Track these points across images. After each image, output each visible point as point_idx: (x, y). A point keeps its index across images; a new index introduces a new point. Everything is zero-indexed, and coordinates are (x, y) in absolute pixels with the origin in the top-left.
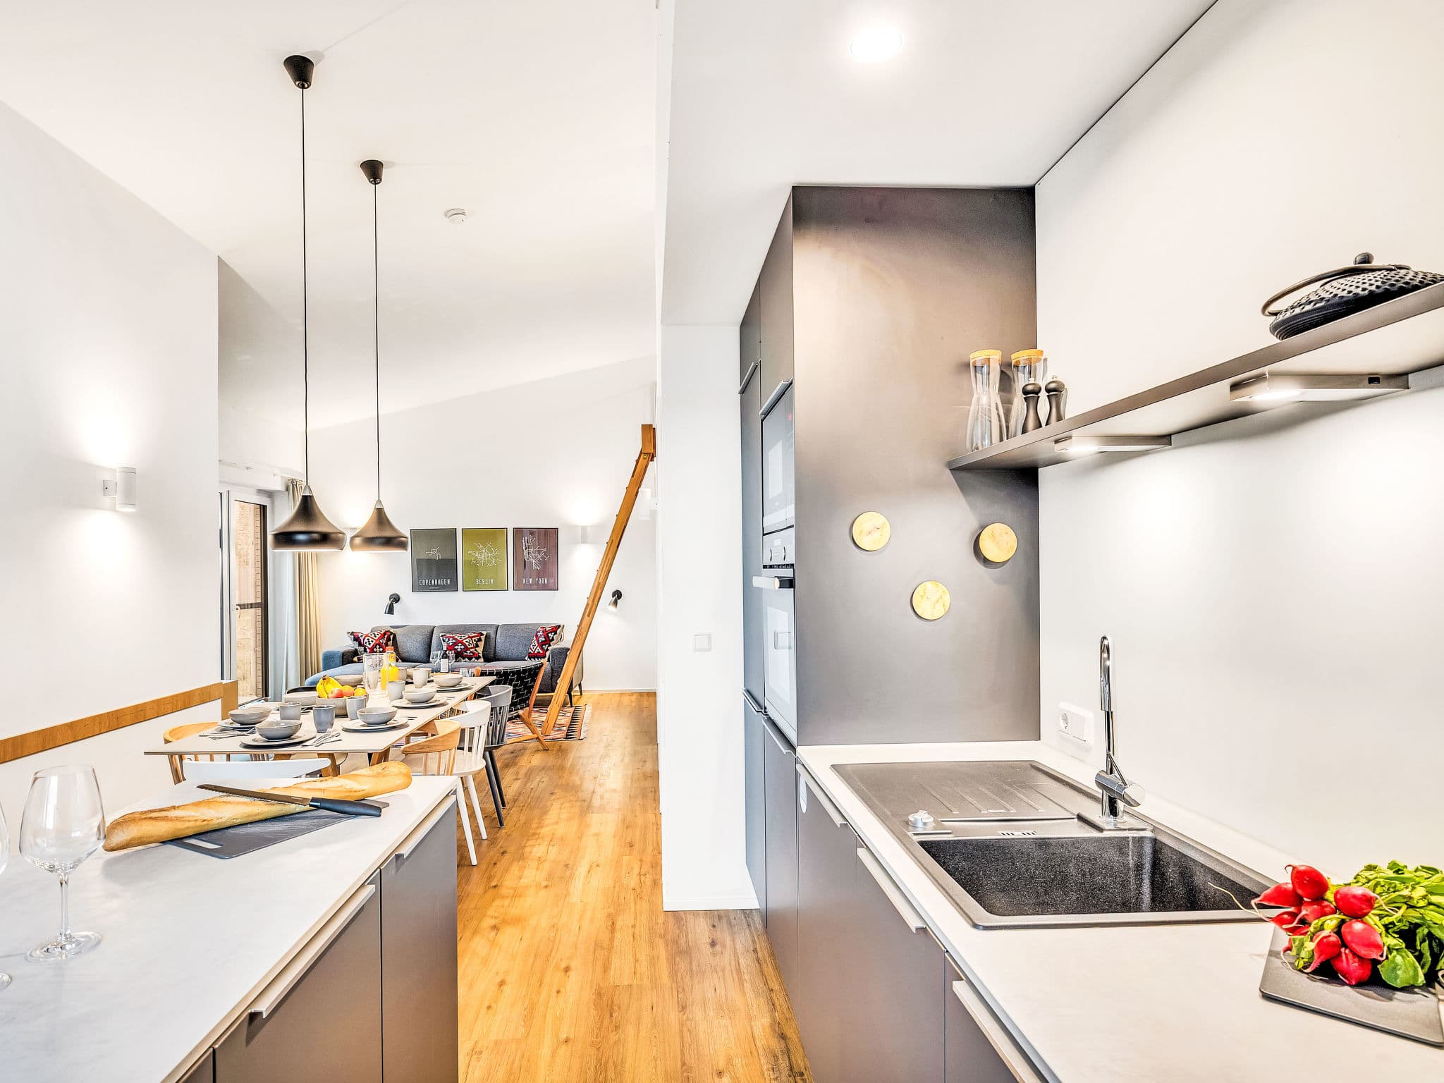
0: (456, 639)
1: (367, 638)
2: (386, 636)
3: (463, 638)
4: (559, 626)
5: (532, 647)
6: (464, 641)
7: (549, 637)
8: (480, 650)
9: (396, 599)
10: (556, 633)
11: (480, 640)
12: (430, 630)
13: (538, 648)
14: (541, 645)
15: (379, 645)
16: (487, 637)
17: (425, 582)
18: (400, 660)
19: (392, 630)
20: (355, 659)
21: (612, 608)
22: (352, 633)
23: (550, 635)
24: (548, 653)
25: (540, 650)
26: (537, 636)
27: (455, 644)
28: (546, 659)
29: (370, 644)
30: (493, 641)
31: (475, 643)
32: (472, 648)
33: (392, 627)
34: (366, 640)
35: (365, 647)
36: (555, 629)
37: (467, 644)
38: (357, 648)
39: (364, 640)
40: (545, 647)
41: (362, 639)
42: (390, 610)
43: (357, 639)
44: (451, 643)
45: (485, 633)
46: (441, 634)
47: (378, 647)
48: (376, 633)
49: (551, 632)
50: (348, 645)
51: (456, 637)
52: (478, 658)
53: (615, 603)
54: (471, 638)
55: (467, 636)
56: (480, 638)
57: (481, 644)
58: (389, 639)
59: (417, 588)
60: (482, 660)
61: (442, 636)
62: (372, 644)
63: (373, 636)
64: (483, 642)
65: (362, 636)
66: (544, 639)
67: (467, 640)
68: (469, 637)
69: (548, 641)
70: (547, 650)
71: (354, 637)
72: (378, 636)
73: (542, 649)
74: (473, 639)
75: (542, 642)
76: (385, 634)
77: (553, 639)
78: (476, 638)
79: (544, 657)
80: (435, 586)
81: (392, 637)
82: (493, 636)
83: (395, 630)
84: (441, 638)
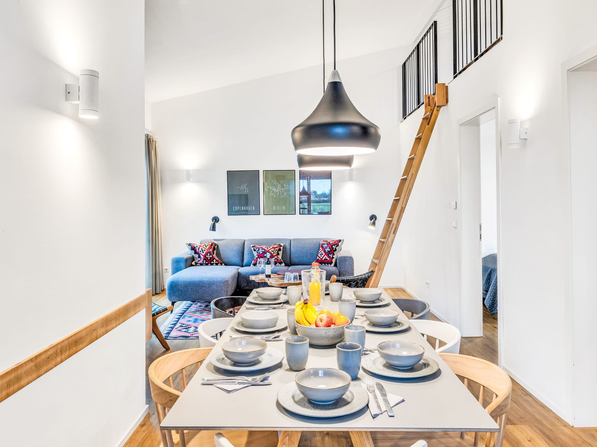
0: (264, 249)
1: (201, 248)
2: (212, 247)
3: (269, 248)
4: (340, 241)
5: (320, 256)
6: (270, 251)
7: (333, 249)
8: (280, 257)
9: (216, 220)
10: (338, 246)
11: (280, 250)
12: (243, 242)
13: (326, 256)
14: (328, 254)
15: (210, 253)
16: (284, 248)
17: (237, 208)
18: (223, 264)
19: (216, 242)
20: (193, 263)
21: (372, 228)
22: (190, 245)
23: (333, 246)
24: (334, 260)
25: (327, 258)
26: (322, 247)
27: (265, 253)
28: (333, 265)
29: (203, 252)
30: (288, 250)
31: (277, 252)
32: (275, 256)
33: (214, 240)
34: (200, 250)
35: (199, 254)
36: (337, 243)
37: (272, 252)
38: (194, 255)
39: (199, 249)
40: (331, 256)
41: (197, 248)
42: (213, 228)
43: (193, 248)
44: (261, 251)
45: (282, 244)
46: (251, 246)
47: (209, 254)
48: (206, 245)
49: (334, 245)
50: (187, 253)
51: (264, 248)
52: (281, 263)
53: (374, 224)
54: (275, 248)
55: (271, 247)
56: (280, 248)
57: (281, 253)
58: (214, 249)
59: (231, 212)
60: (283, 264)
61: (253, 247)
62: (205, 252)
63: (204, 247)
64: (282, 251)
65: (197, 247)
66: (329, 250)
67: (272, 250)
68: (273, 248)
69: (332, 251)
70: (333, 258)
71: (192, 247)
72: (208, 247)
73: (329, 257)
74: (276, 249)
75: (329, 251)
76: (212, 245)
77: (336, 250)
78: (277, 249)
79: (331, 263)
80: (244, 211)
81: (216, 247)
82: (288, 247)
83: (218, 242)
84: (252, 248)
